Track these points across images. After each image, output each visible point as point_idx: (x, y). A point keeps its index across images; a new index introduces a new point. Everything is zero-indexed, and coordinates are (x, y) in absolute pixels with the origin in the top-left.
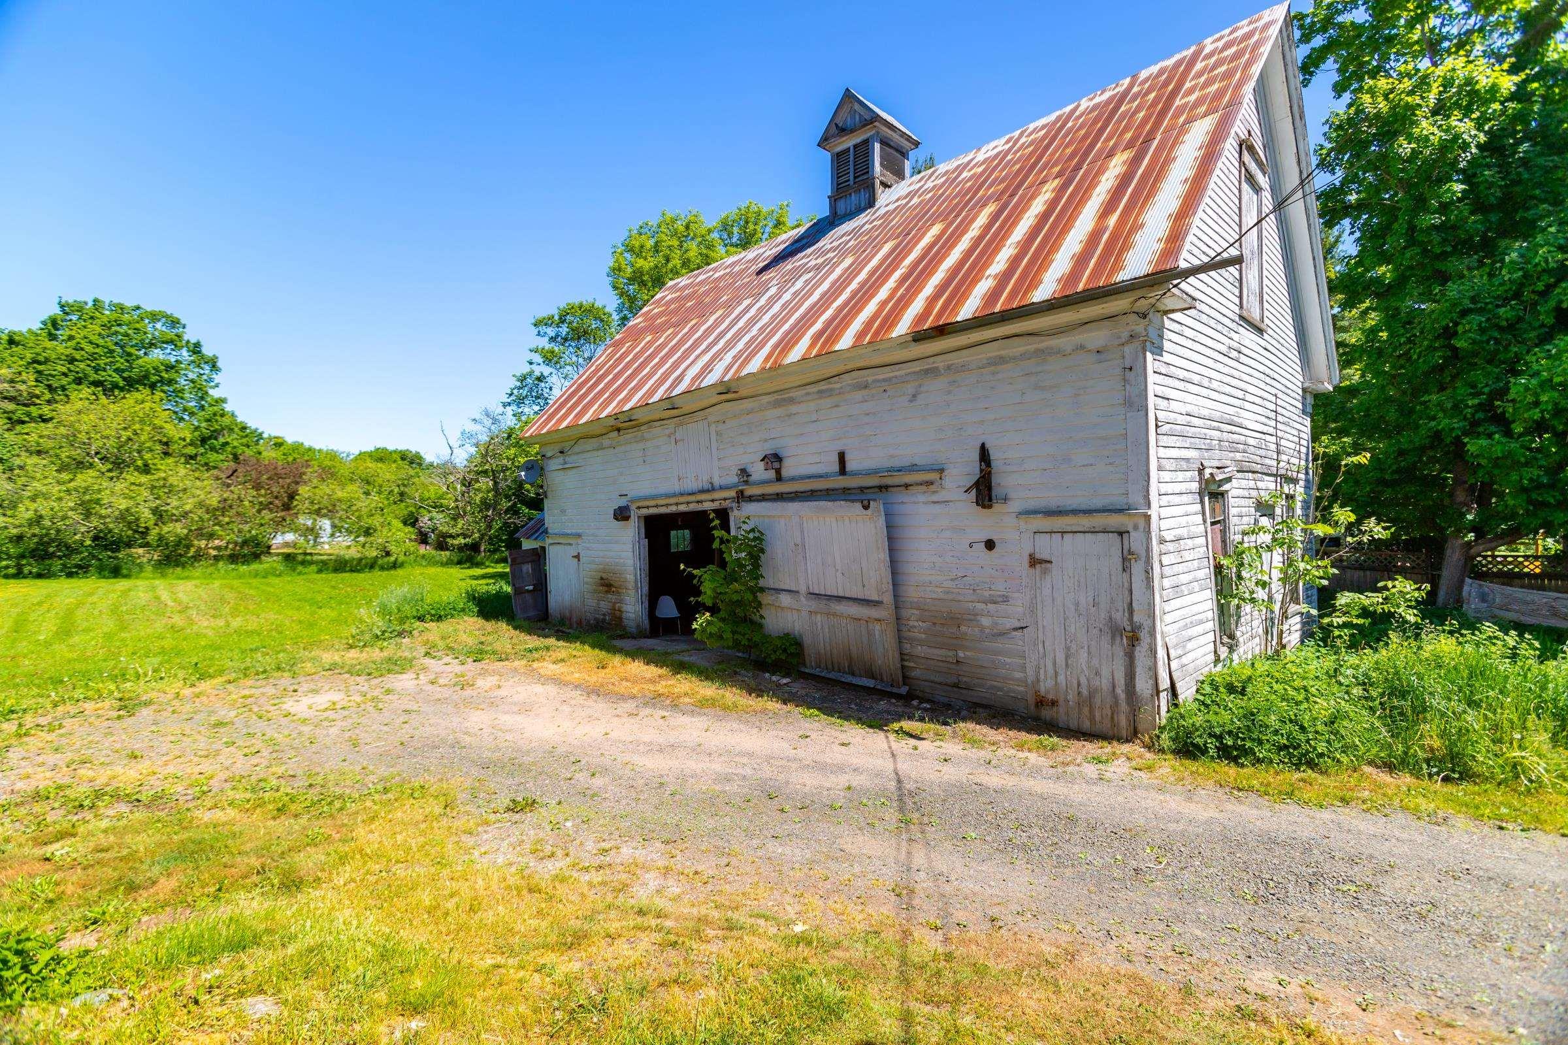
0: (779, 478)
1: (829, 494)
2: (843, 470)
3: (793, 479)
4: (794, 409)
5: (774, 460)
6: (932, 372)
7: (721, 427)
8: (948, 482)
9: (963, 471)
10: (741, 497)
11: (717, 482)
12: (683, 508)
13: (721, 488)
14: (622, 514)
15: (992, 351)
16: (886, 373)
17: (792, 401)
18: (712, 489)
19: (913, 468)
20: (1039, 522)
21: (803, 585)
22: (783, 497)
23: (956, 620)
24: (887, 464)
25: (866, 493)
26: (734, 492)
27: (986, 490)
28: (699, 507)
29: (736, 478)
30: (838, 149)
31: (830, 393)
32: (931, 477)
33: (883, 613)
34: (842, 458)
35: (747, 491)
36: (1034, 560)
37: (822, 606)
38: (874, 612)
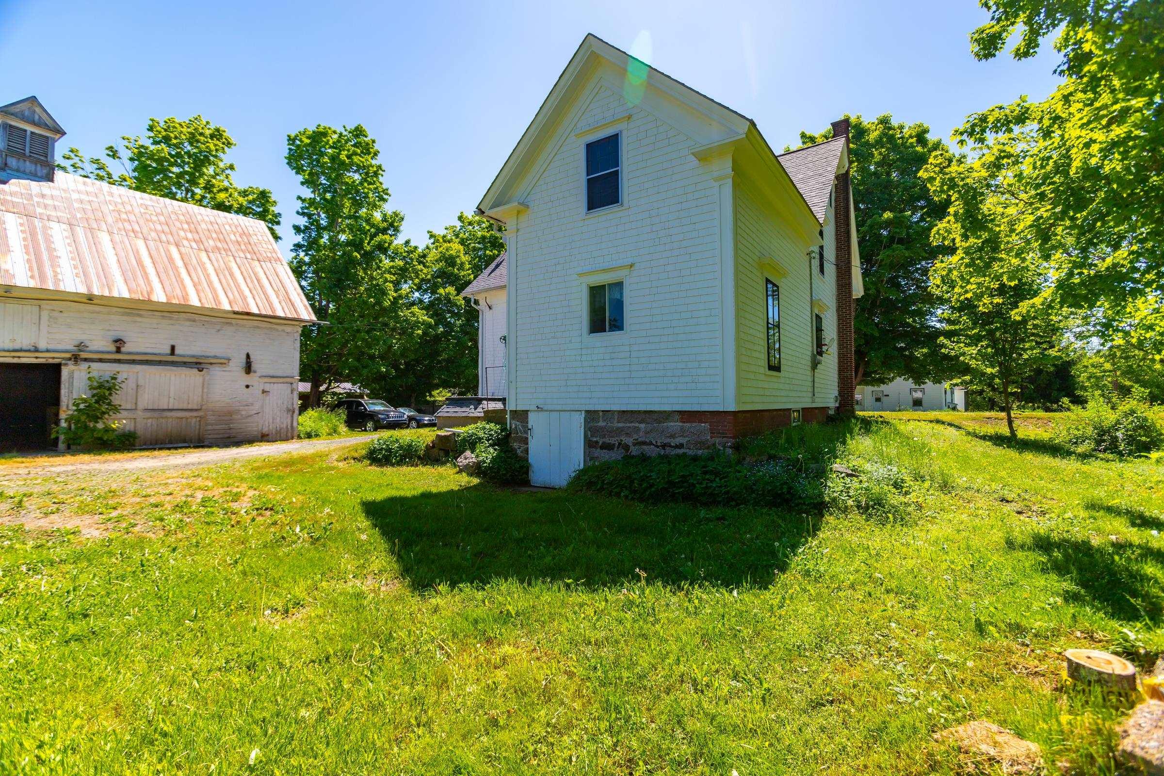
0: (118, 351)
1: (160, 363)
2: (172, 354)
3: (129, 353)
4: (139, 319)
5: (119, 342)
6: (228, 324)
7: (56, 315)
8: (232, 364)
9: (239, 361)
10: (76, 358)
11: (42, 345)
13: (48, 351)
15: (255, 323)
16: (207, 319)
17: (140, 316)
18: (34, 351)
19: (215, 357)
20: (266, 380)
21: (141, 406)
22: (119, 361)
23: (230, 413)
24: (200, 354)
25: (185, 364)
26: (68, 355)
27: (248, 368)
28: (16, 361)
29: (70, 347)
30: (13, 123)
31: (171, 318)
32: (224, 362)
33: (201, 413)
34: (173, 348)
35: (84, 355)
36: (264, 392)
37: (156, 414)
38: (195, 414)
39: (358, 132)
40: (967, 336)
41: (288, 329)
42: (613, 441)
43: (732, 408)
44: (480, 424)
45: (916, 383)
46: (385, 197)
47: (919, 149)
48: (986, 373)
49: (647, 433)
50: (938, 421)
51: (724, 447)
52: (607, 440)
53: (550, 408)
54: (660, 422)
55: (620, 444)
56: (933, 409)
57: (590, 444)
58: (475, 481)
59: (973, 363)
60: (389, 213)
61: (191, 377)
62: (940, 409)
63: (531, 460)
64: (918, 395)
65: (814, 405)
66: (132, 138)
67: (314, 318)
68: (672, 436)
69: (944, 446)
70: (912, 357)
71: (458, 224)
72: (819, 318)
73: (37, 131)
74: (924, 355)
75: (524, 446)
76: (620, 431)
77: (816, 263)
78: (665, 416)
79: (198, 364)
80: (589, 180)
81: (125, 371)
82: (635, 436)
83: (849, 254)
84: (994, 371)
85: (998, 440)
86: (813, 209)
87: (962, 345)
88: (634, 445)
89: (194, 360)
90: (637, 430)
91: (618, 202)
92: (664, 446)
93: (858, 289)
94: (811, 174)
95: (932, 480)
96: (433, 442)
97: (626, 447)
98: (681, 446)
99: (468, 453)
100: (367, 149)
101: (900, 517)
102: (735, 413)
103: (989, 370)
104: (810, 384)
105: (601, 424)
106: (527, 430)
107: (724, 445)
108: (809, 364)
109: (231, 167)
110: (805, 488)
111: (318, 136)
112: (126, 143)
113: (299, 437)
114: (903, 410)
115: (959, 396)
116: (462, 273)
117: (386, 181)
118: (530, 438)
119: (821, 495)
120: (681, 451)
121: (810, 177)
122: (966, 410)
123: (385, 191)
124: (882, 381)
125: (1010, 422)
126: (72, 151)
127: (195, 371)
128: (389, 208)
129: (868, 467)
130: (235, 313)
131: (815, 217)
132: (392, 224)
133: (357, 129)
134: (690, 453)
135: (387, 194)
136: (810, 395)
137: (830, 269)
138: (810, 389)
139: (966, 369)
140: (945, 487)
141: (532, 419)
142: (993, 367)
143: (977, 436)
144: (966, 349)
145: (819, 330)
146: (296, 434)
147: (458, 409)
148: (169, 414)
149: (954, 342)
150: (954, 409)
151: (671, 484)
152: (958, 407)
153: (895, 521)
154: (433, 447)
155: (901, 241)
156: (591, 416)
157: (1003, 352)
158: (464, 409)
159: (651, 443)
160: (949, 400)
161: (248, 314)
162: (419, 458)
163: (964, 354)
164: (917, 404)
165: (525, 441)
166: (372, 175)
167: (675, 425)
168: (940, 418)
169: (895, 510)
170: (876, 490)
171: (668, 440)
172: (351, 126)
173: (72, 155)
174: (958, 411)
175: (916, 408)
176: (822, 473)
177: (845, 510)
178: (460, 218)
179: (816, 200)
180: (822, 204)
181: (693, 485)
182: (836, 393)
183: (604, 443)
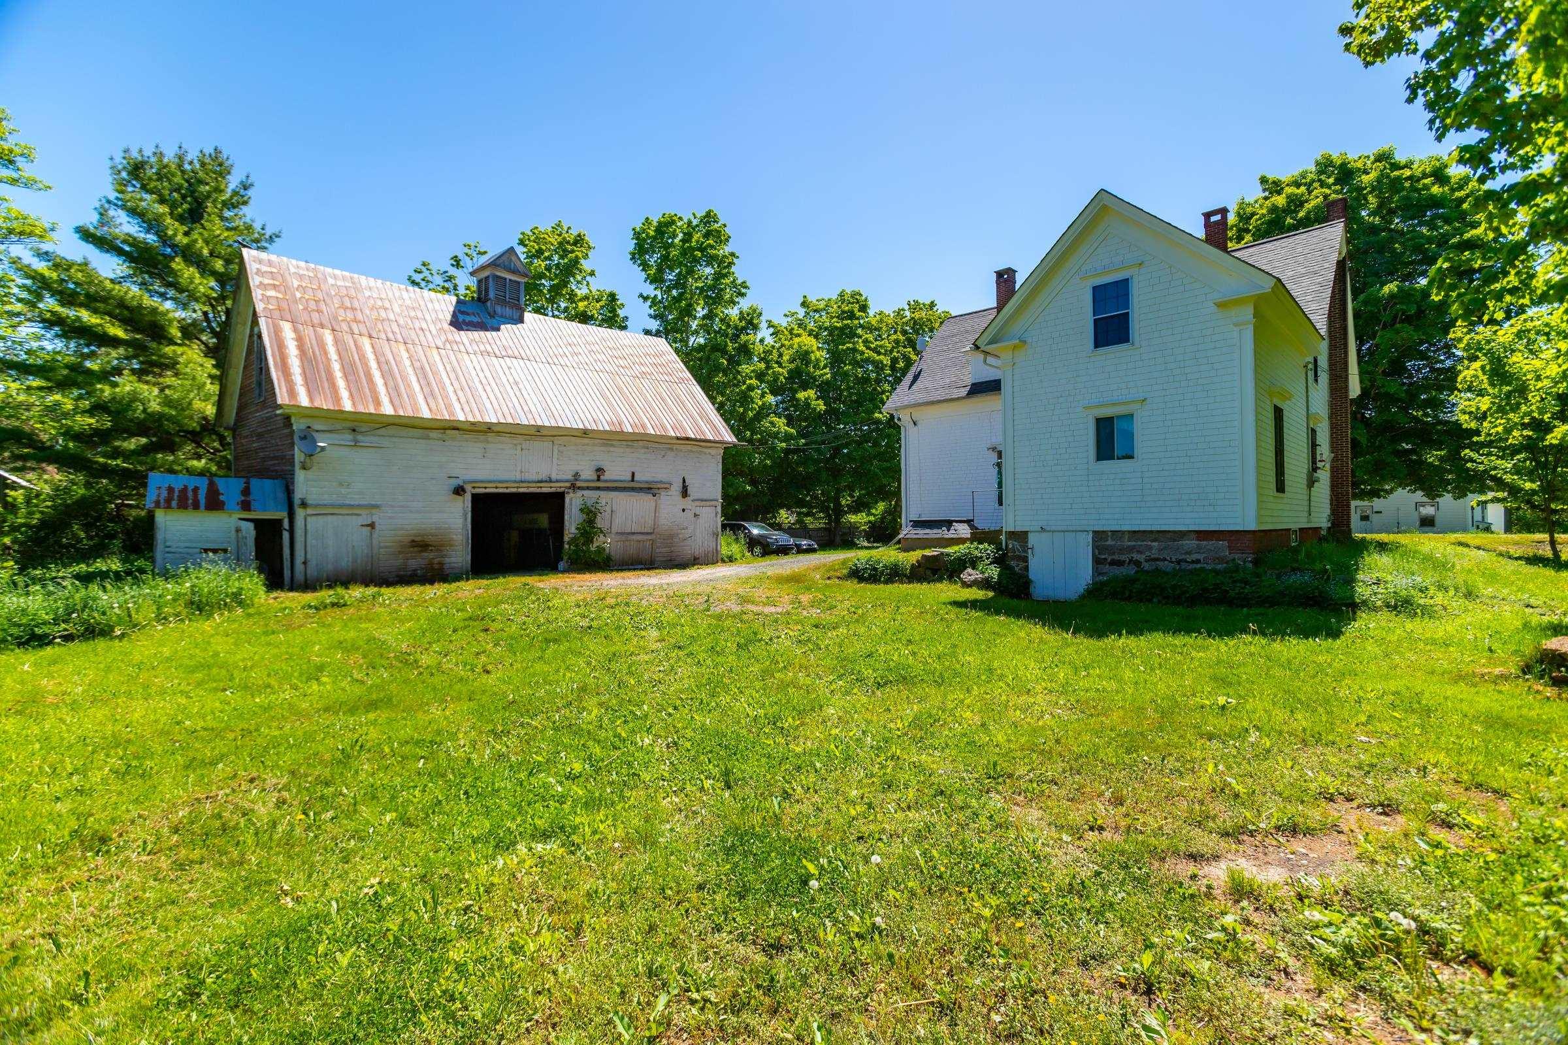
0: (598, 479)
1: (624, 489)
2: (633, 480)
3: (606, 481)
4: (612, 449)
5: (600, 471)
6: (671, 449)
7: (562, 448)
8: (673, 488)
9: (677, 487)
10: (574, 487)
11: (554, 477)
12: (521, 490)
13: (557, 481)
14: (459, 491)
15: (689, 447)
16: (657, 445)
17: (612, 445)
18: (551, 481)
19: (661, 482)
20: (698, 503)
21: (614, 530)
22: (598, 488)
23: (671, 537)
24: (651, 479)
25: (640, 490)
26: (568, 485)
27: (685, 493)
28: (539, 490)
29: (570, 477)
30: (498, 274)
31: (632, 447)
32: (667, 486)
33: (653, 537)
34: (633, 474)
35: (579, 484)
36: (696, 515)
37: (623, 538)
38: (649, 537)
39: (709, 218)
40: (1499, 448)
41: (713, 452)
42: (1124, 557)
43: (1252, 526)
44: (967, 544)
45: (1427, 495)
46: (743, 291)
47: (1436, 190)
48: (1522, 489)
49: (1160, 550)
50: (1461, 544)
51: (1244, 562)
52: (1116, 557)
53: (1053, 528)
54: (1175, 540)
55: (1131, 561)
56: (1454, 531)
57: (1097, 561)
58: (991, 594)
59: (1508, 478)
60: (745, 309)
61: (645, 501)
62: (1465, 530)
63: (1032, 576)
64: (1428, 511)
65: (1309, 526)
66: (473, 244)
67: (735, 440)
68: (1189, 553)
69: (1467, 565)
70: (1421, 463)
71: (801, 313)
72: (1314, 431)
73: (514, 278)
74: (1441, 459)
75: (1022, 564)
76: (1131, 549)
77: (1311, 374)
78: (1182, 535)
79: (650, 489)
80: (1095, 321)
81: (605, 498)
82: (1148, 554)
83: (1346, 353)
84: (1535, 486)
85: (1535, 560)
86: (1311, 317)
87: (1493, 458)
88: (1147, 561)
89: (646, 486)
90: (1150, 548)
91: (1127, 340)
92: (1179, 562)
93: (1355, 389)
94: (1303, 271)
95: (1457, 589)
96: (918, 561)
97: (1137, 563)
98: (1198, 561)
99: (969, 570)
100: (719, 237)
101: (1428, 612)
102: (1254, 532)
103: (1528, 486)
104: (1306, 503)
105: (1110, 542)
106: (1025, 548)
107: (1244, 560)
108: (1305, 482)
109: (592, 274)
110: (1336, 591)
111: (664, 227)
112: (466, 250)
113: (723, 561)
114: (1405, 532)
115: (1495, 514)
116: (818, 373)
117: (739, 271)
118: (1030, 557)
119: (1352, 597)
120: (1198, 566)
121: (1303, 275)
122: (1508, 529)
123: (744, 285)
124: (1375, 494)
125: (1553, 543)
126: (424, 265)
127: (650, 496)
128: (745, 304)
129: (1389, 578)
130: (678, 438)
131: (1314, 327)
132: (750, 322)
133: (708, 214)
134: (1209, 567)
135: (746, 287)
136: (1306, 514)
137: (1324, 378)
138: (1306, 509)
139: (1500, 483)
140: (1469, 595)
141: (1032, 540)
142: (1533, 481)
143: (1510, 557)
144: (1499, 462)
145: (1314, 445)
146: (720, 557)
147: (927, 531)
148: (634, 537)
149: (1482, 455)
150: (1488, 529)
151: (1205, 590)
152: (1493, 528)
153: (1423, 614)
154: (919, 566)
155: (1408, 320)
156: (1098, 536)
157: (1545, 466)
158: (935, 531)
159: (1165, 559)
160: (1478, 517)
161: (688, 439)
162: (905, 576)
163: (1495, 468)
164: (1427, 523)
165: (1025, 559)
166: (724, 265)
167: (1190, 543)
168: (1463, 540)
169: (1424, 608)
170: (1404, 593)
171: (1183, 557)
172: (701, 213)
173: (424, 269)
174: (1492, 532)
175: (1426, 529)
176: (1350, 581)
177: (1375, 609)
178: (804, 304)
179: (1314, 306)
180: (1321, 312)
181: (1227, 592)
182: (1328, 512)
183: (1113, 560)
